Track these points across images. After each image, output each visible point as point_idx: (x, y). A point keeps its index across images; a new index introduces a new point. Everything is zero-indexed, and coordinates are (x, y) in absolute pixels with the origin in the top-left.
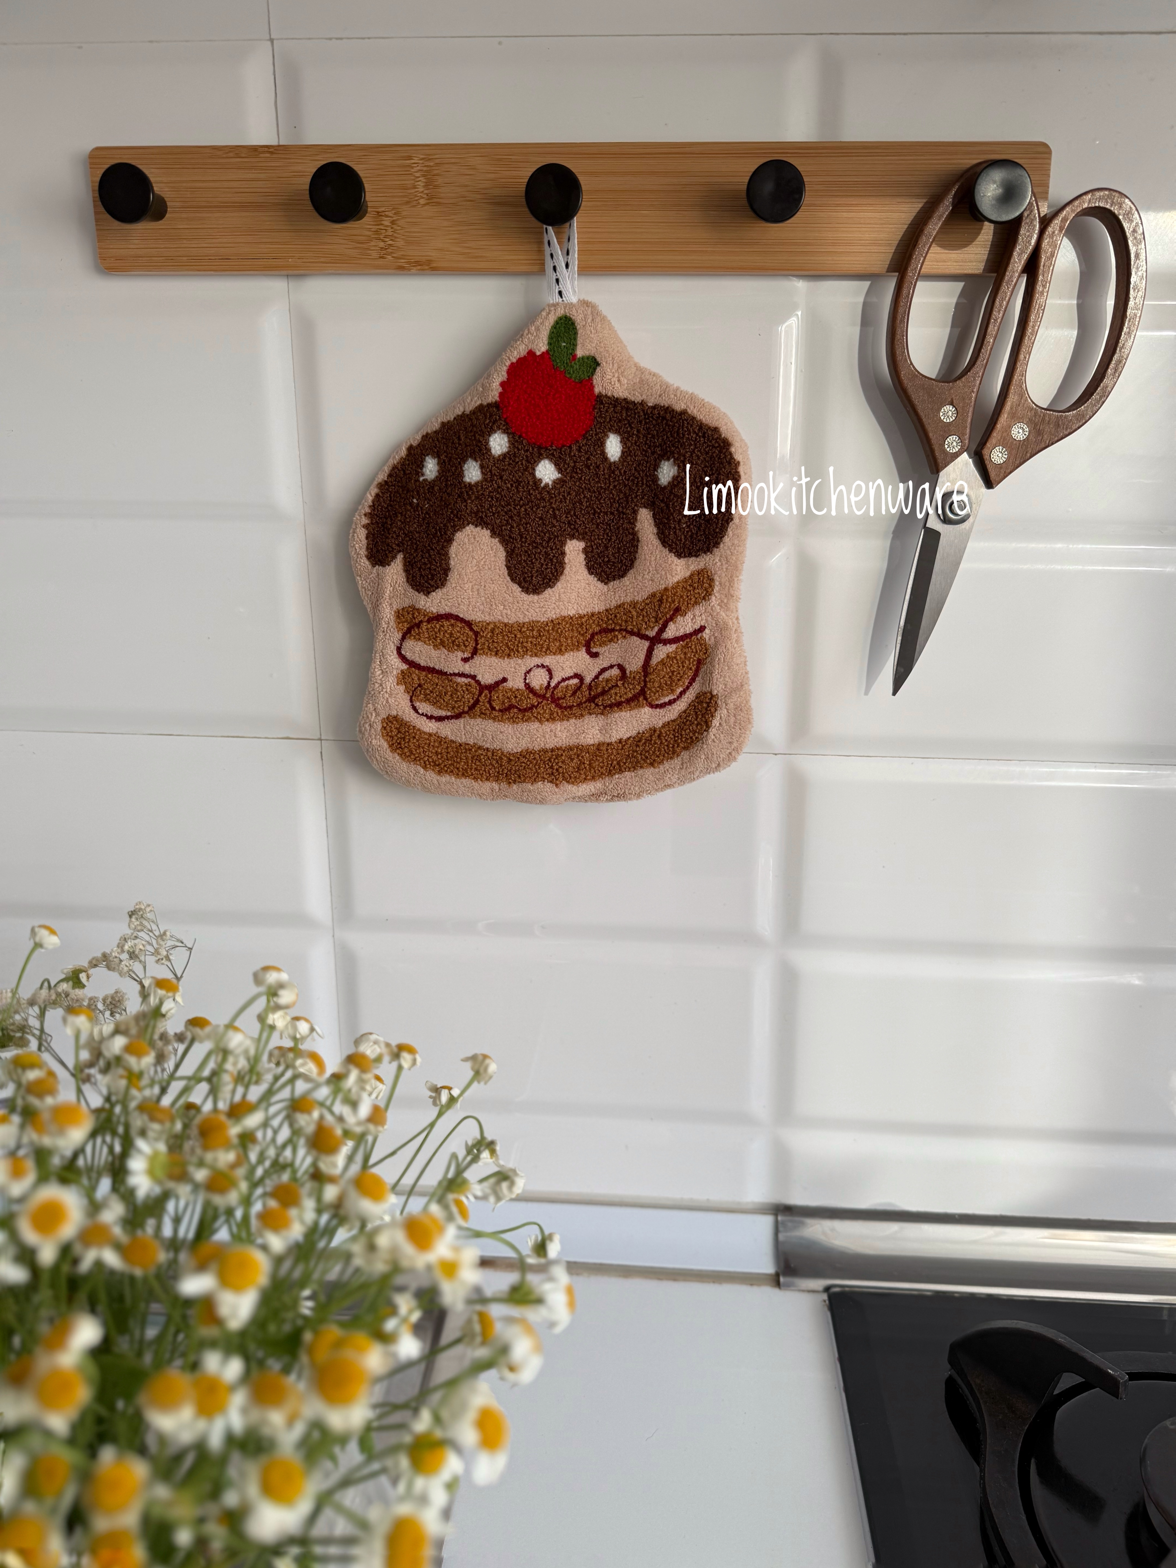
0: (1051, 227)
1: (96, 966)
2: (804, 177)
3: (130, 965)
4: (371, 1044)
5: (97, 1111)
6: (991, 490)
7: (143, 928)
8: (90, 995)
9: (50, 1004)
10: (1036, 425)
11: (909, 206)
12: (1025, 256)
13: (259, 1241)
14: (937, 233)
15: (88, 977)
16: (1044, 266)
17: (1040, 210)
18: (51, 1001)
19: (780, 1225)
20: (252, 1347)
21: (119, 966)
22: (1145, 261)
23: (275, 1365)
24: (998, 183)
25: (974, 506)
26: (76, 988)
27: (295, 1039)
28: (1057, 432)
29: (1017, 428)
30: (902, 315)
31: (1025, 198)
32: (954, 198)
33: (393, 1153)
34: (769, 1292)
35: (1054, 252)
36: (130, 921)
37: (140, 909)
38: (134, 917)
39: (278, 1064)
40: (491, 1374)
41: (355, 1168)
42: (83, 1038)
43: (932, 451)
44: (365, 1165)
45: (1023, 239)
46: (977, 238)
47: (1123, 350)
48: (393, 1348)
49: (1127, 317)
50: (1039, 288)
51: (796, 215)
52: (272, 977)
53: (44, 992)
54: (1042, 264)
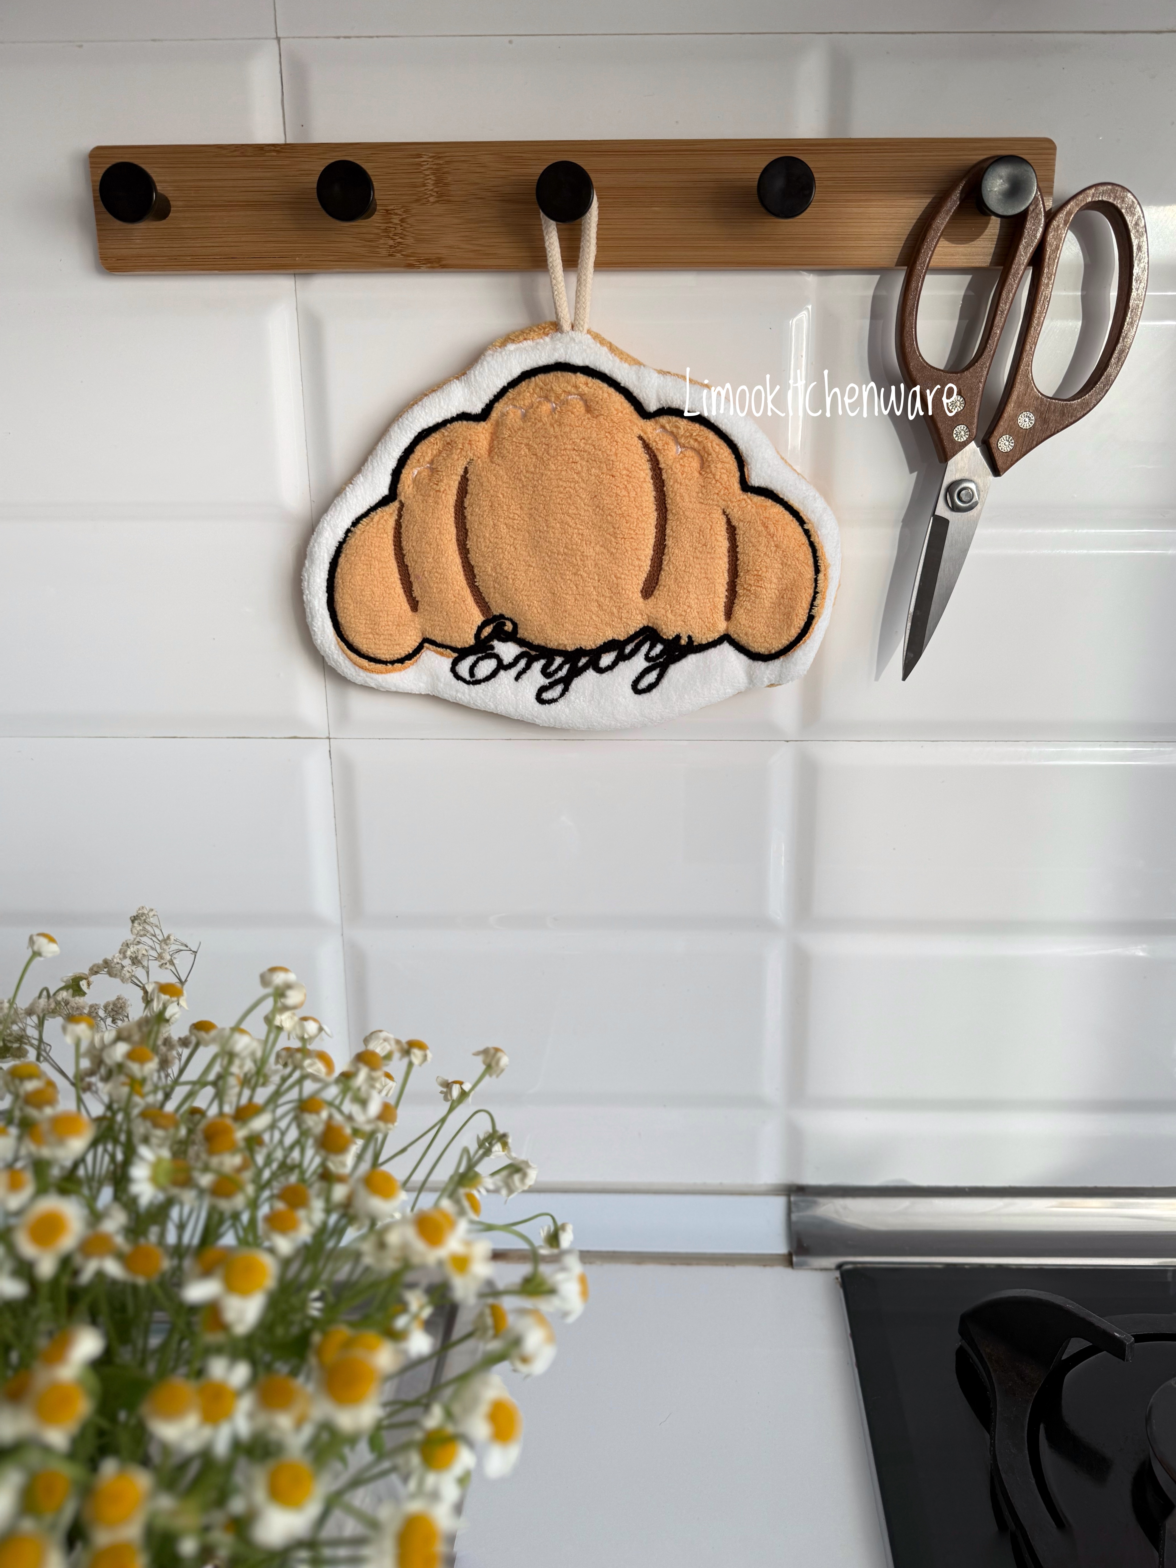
0: (1056, 221)
1: (97, 973)
2: (814, 173)
3: (133, 971)
4: (381, 1041)
5: (99, 1120)
6: (998, 478)
7: (146, 933)
8: (90, 1003)
9: (49, 1013)
10: (1042, 413)
11: (917, 201)
12: (1031, 250)
13: (267, 1244)
14: (945, 228)
15: (89, 984)
16: (1049, 259)
17: (1046, 204)
18: (50, 1010)
19: (793, 1206)
20: (259, 1351)
21: (121, 973)
22: (1146, 253)
23: (282, 1368)
24: (1004, 178)
25: (981, 493)
26: (76, 996)
27: (302, 1039)
28: (1063, 420)
29: (1023, 416)
30: (911, 308)
31: (1030, 192)
32: (961, 193)
33: (404, 1150)
34: (782, 1273)
35: (1059, 245)
36: (133, 926)
37: (143, 914)
38: (136, 922)
39: (285, 1065)
40: (504, 1366)
41: (365, 1166)
42: (84, 1046)
43: (941, 441)
44: (375, 1164)
45: (1029, 232)
46: (983, 232)
47: (1126, 340)
48: (403, 1345)
49: (1129, 308)
50: (1045, 280)
51: (807, 211)
52: (279, 978)
53: (43, 1001)
54: (1047, 256)
